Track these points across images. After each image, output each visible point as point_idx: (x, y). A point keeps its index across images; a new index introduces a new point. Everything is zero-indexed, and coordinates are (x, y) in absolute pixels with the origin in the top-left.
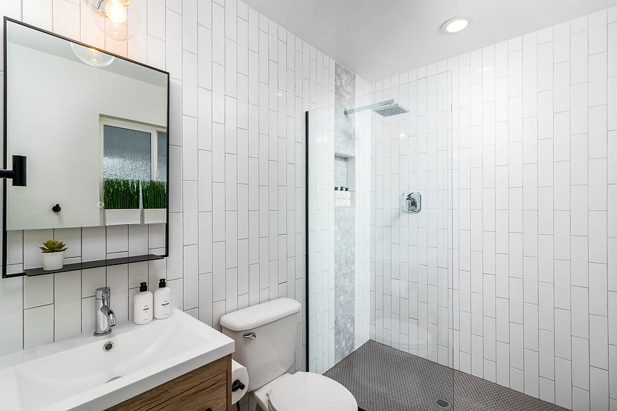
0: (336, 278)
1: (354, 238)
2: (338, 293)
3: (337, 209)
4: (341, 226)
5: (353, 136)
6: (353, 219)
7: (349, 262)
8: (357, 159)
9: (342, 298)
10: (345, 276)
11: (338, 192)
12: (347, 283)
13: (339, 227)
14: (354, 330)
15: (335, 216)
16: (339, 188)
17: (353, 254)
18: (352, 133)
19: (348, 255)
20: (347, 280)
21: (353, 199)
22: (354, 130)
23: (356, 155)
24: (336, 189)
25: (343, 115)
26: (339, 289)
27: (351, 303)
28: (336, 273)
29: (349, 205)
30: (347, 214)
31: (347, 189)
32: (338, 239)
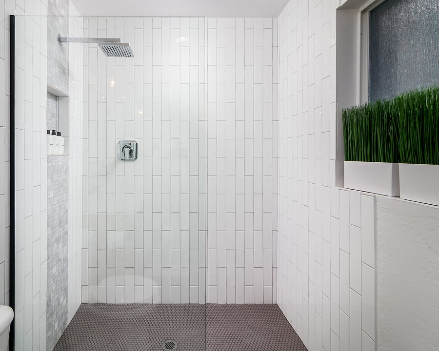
0: (48, 246)
1: (68, 192)
2: (51, 264)
3: (50, 158)
4: (54, 180)
5: (67, 71)
6: (67, 169)
7: (63, 222)
8: (71, 98)
9: (55, 270)
10: (57, 241)
11: (50, 136)
12: (60, 247)
13: (52, 181)
14: (67, 302)
15: (48, 167)
16: (51, 132)
17: (67, 212)
18: (66, 66)
19: (62, 214)
20: (61, 244)
21: (66, 145)
22: (68, 64)
23: (71, 94)
24: (48, 132)
25: (57, 42)
26: (52, 259)
27: (64, 271)
28: (48, 239)
29: (62, 154)
30: (60, 163)
31: (59, 134)
32: (51, 195)
